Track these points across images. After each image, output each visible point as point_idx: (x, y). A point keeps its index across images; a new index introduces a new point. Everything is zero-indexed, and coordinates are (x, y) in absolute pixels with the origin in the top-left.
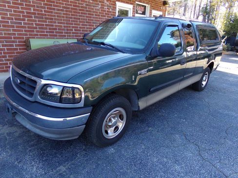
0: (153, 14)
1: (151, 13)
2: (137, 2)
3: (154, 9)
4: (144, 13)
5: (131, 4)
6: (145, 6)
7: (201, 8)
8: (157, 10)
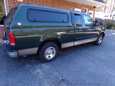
0: (89, 12)
1: (88, 12)
2: (83, 8)
3: (90, 10)
4: (85, 12)
5: (80, 9)
6: (86, 9)
7: (114, 7)
8: (91, 10)
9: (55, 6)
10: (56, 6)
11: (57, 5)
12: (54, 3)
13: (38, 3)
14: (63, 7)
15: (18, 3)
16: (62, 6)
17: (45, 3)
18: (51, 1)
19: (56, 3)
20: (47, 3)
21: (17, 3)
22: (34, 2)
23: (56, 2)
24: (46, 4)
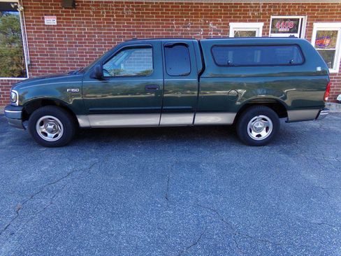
0: (316, 30)
1: (310, 28)
3: (319, 21)
5: (260, 21)
6: (297, 19)
9: (147, 23)
10: (150, 23)
11: (156, 20)
12: (143, 17)
13: (94, 23)
14: (176, 24)
15: (47, 29)
16: (172, 20)
17: (114, 20)
18: (134, 13)
19: (149, 17)
20: (120, 20)
21: (44, 29)
22: (83, 23)
23: (152, 13)
24: (117, 23)
